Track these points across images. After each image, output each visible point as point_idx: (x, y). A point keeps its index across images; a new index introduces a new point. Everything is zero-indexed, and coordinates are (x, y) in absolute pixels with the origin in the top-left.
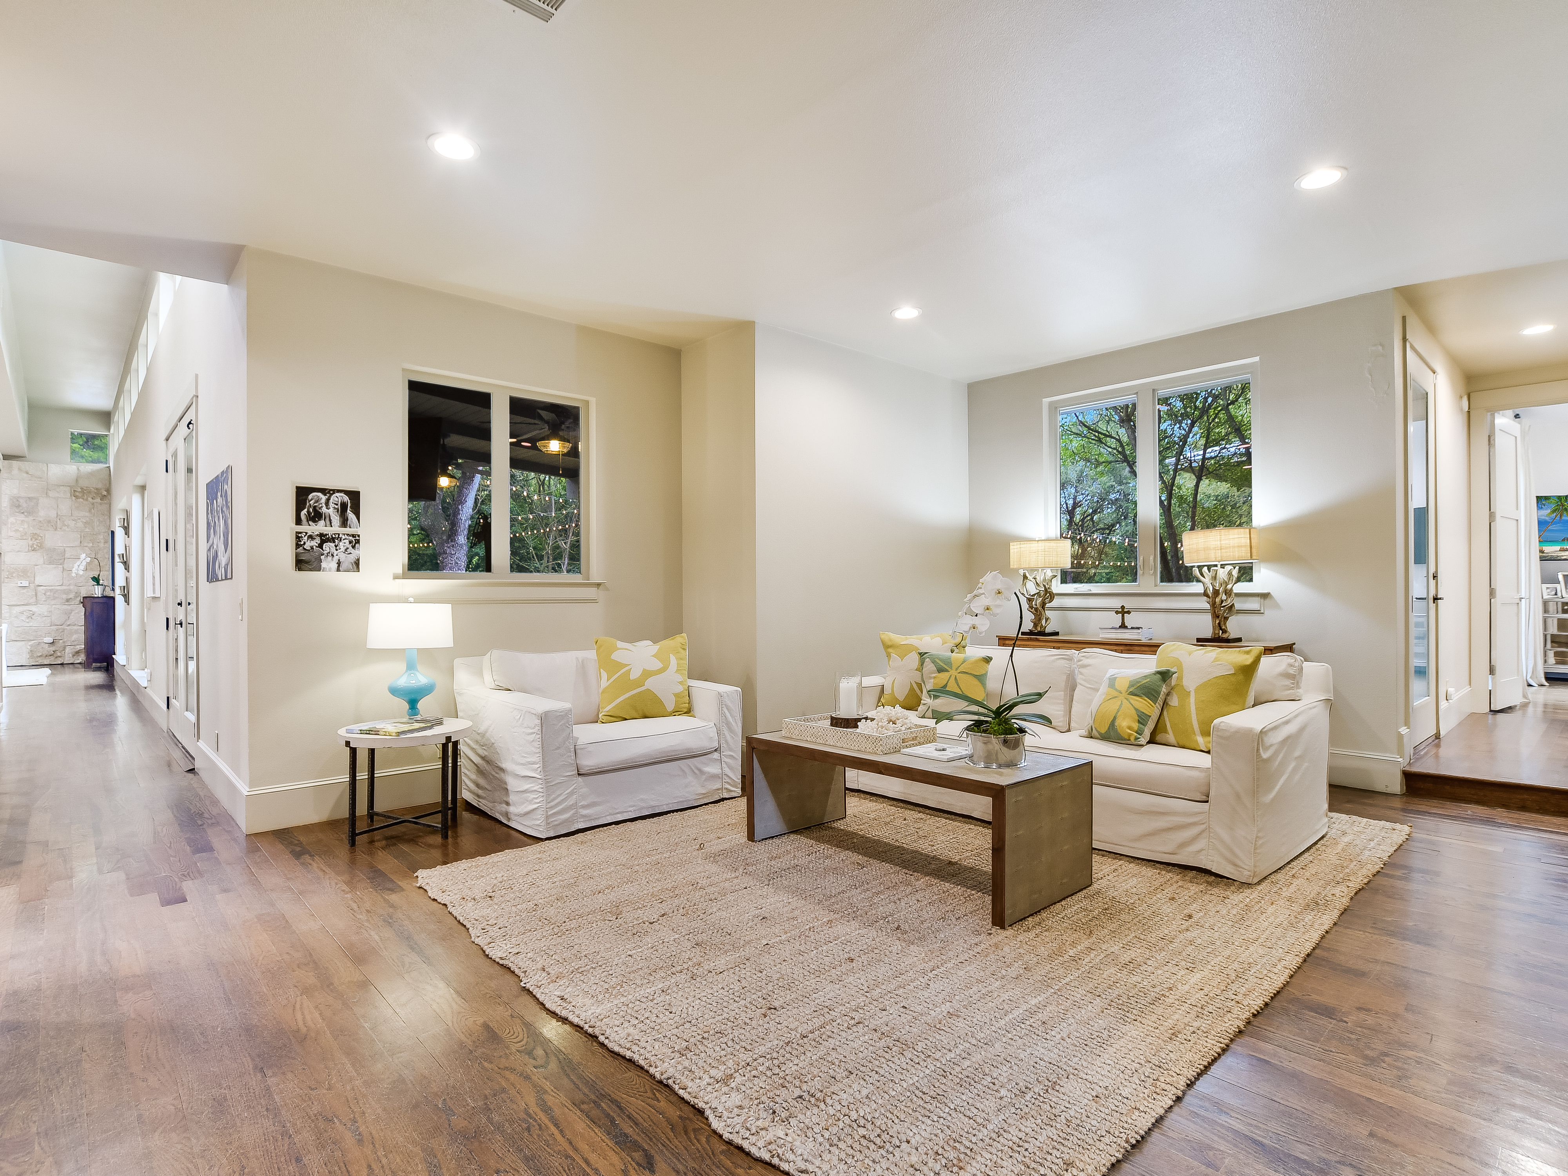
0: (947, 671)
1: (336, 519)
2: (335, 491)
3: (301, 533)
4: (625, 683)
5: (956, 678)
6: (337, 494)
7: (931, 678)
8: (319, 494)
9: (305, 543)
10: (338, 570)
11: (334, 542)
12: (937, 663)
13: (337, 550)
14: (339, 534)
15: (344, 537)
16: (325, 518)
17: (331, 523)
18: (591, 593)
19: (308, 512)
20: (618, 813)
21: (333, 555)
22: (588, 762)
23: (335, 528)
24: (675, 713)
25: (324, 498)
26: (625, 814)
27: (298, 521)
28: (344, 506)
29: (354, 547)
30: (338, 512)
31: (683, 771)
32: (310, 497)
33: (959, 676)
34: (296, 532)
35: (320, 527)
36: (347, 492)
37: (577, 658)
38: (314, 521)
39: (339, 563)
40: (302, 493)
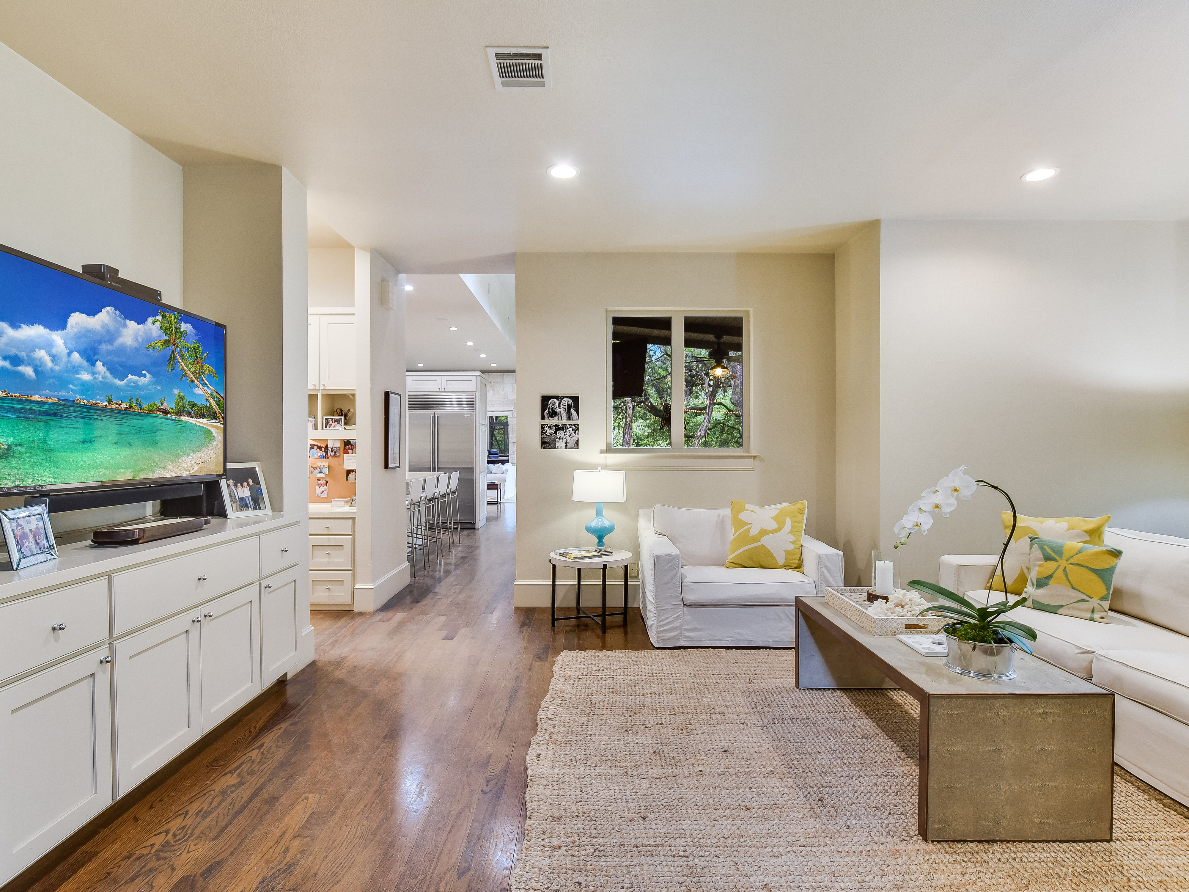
0: (1055, 560)
1: (565, 415)
2: (563, 397)
3: (544, 425)
4: (744, 538)
5: (1065, 569)
6: (565, 399)
7: (1036, 565)
8: (555, 400)
9: (546, 431)
10: (566, 448)
11: (563, 430)
12: (1045, 550)
13: (565, 435)
14: (566, 425)
15: (569, 427)
16: (558, 415)
17: (561, 418)
18: (748, 463)
19: (549, 411)
20: (716, 640)
21: (562, 438)
22: (690, 597)
23: (564, 421)
24: (785, 567)
25: (557, 402)
26: (723, 642)
27: (543, 418)
28: (569, 407)
29: (575, 433)
30: (566, 410)
31: (779, 616)
32: (550, 402)
33: (1068, 568)
34: (542, 425)
35: (555, 421)
36: (571, 397)
37: (719, 515)
38: (552, 417)
39: (566, 444)
40: (545, 399)
